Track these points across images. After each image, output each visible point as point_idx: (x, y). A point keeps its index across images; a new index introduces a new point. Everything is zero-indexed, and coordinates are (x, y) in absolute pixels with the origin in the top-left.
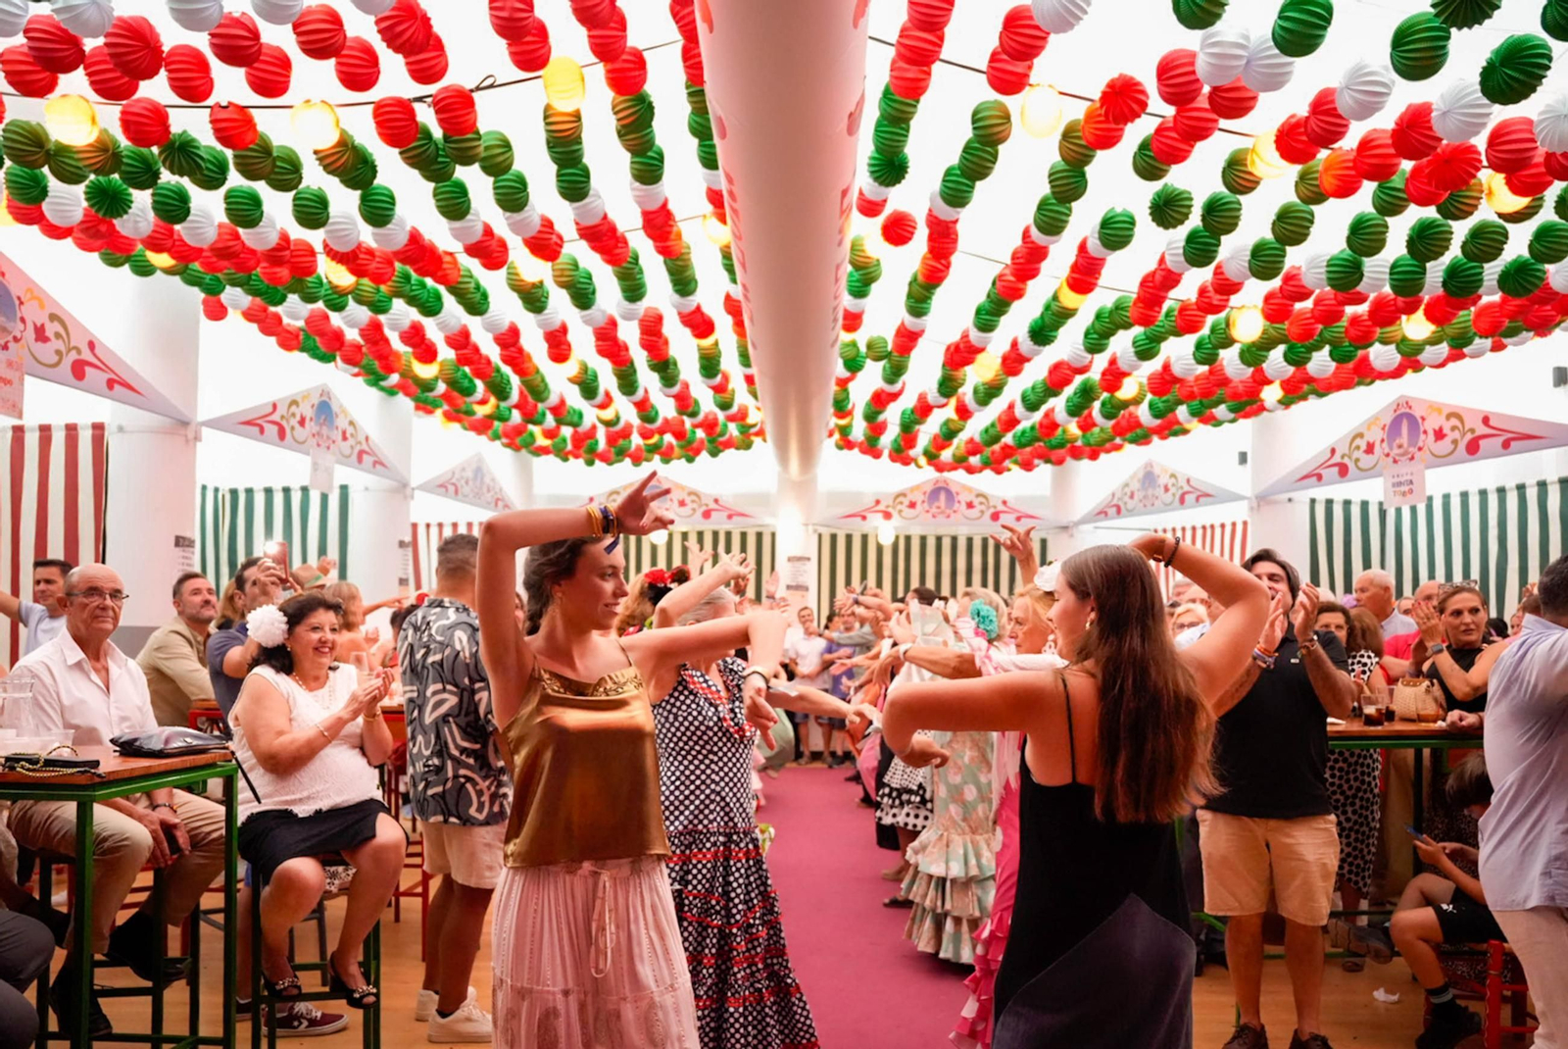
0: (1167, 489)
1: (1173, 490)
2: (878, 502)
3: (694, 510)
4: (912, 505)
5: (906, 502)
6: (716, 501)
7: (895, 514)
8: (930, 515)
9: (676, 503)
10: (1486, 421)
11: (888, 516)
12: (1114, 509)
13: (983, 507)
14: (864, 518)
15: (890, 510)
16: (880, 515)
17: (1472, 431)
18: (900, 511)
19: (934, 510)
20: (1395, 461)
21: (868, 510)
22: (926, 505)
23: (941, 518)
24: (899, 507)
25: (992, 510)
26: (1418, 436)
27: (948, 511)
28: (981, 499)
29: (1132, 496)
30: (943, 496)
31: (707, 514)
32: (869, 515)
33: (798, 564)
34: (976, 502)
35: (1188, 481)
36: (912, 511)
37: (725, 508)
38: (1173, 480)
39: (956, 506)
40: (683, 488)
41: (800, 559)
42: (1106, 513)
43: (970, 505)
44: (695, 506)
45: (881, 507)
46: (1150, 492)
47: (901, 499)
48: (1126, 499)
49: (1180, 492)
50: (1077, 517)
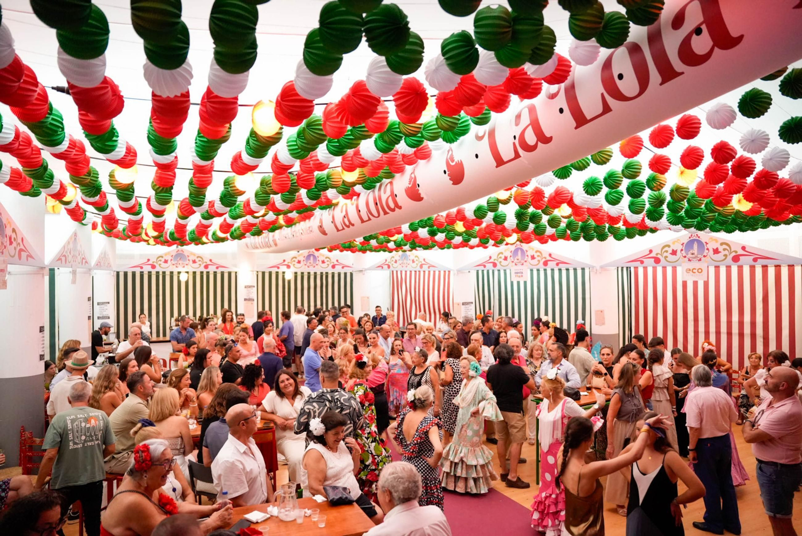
0: (413, 261)
1: (416, 262)
2: (284, 261)
3: (200, 265)
4: (299, 262)
5: (297, 261)
6: (211, 260)
7: (292, 266)
8: (306, 266)
9: (191, 262)
10: (550, 255)
11: (288, 267)
12: (387, 266)
13: (328, 263)
14: (278, 268)
15: (290, 264)
16: (286, 266)
17: (545, 258)
18: (294, 265)
19: (308, 264)
20: (516, 265)
21: (280, 264)
22: (305, 263)
23: (311, 268)
24: (294, 263)
25: (332, 264)
26: (525, 258)
27: (315, 265)
28: (328, 259)
29: (396, 262)
30: (312, 258)
31: (206, 267)
32: (280, 267)
33: (249, 289)
34: (326, 260)
35: (424, 260)
36: (299, 264)
37: (215, 264)
38: (417, 258)
39: (317, 262)
40: (194, 255)
41: (250, 287)
42: (382, 268)
43: (323, 262)
44: (200, 263)
45: (286, 263)
46: (405, 261)
47: (294, 259)
48: (393, 263)
49: (420, 263)
50: (366, 267)
